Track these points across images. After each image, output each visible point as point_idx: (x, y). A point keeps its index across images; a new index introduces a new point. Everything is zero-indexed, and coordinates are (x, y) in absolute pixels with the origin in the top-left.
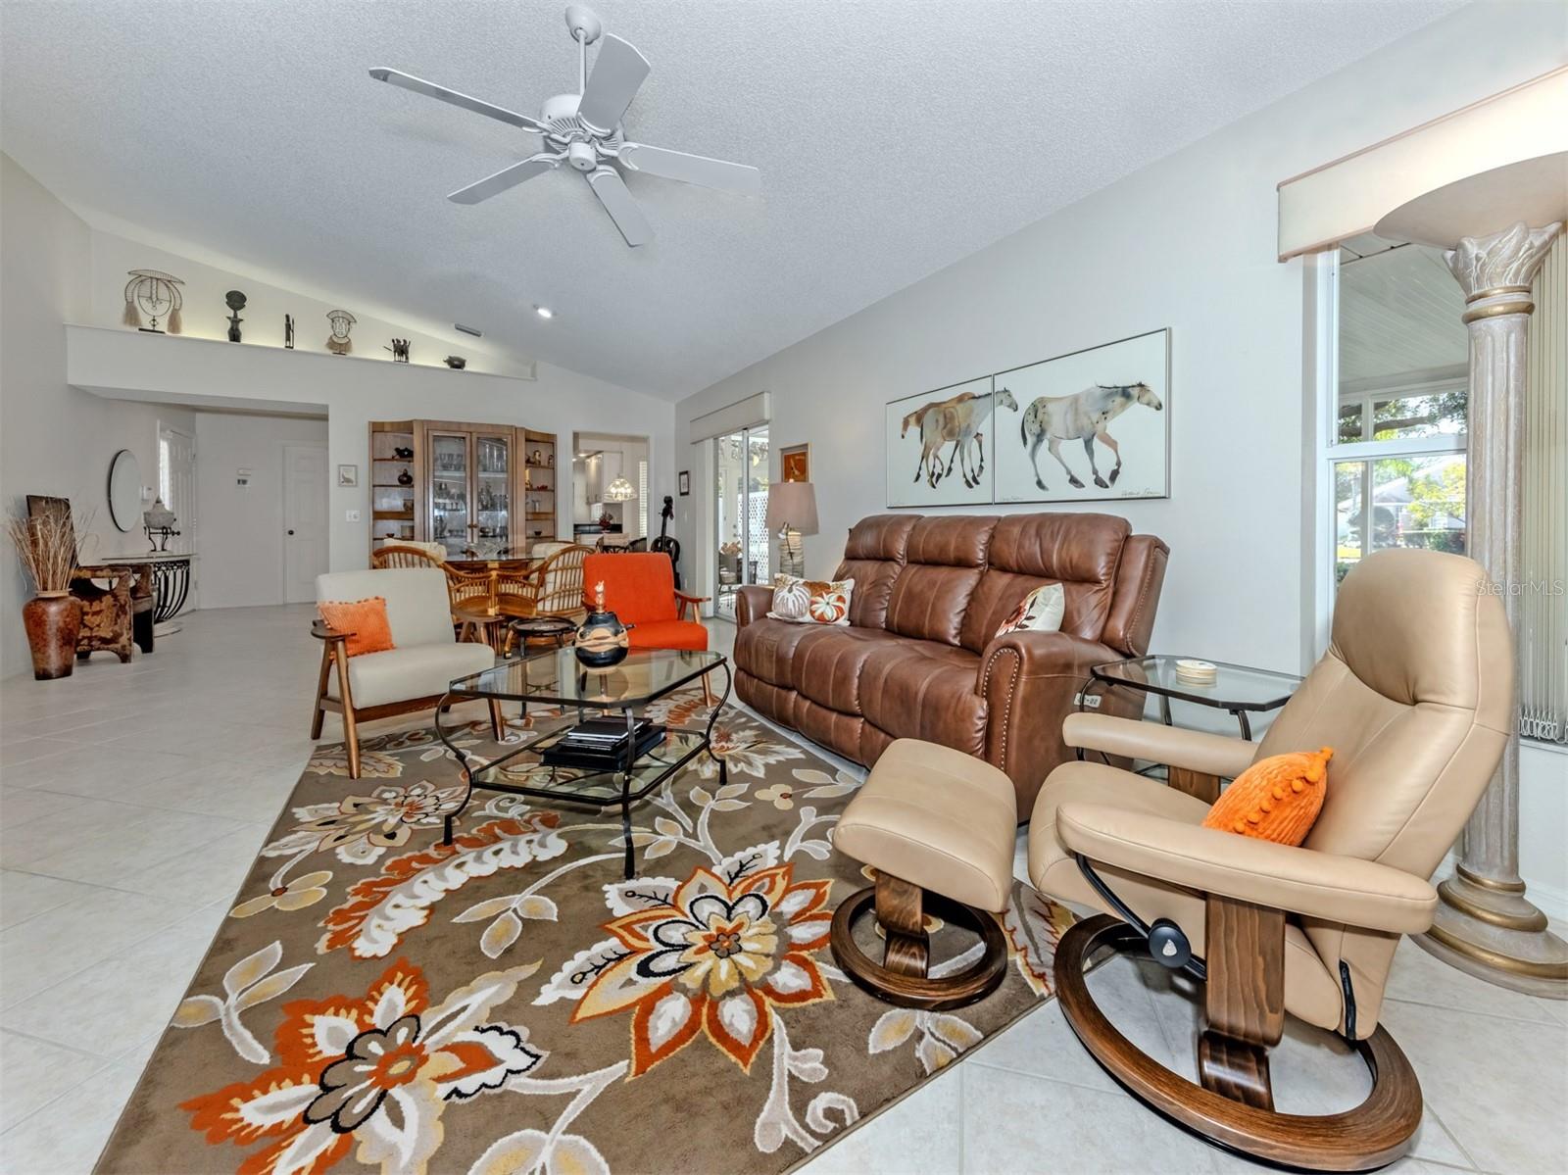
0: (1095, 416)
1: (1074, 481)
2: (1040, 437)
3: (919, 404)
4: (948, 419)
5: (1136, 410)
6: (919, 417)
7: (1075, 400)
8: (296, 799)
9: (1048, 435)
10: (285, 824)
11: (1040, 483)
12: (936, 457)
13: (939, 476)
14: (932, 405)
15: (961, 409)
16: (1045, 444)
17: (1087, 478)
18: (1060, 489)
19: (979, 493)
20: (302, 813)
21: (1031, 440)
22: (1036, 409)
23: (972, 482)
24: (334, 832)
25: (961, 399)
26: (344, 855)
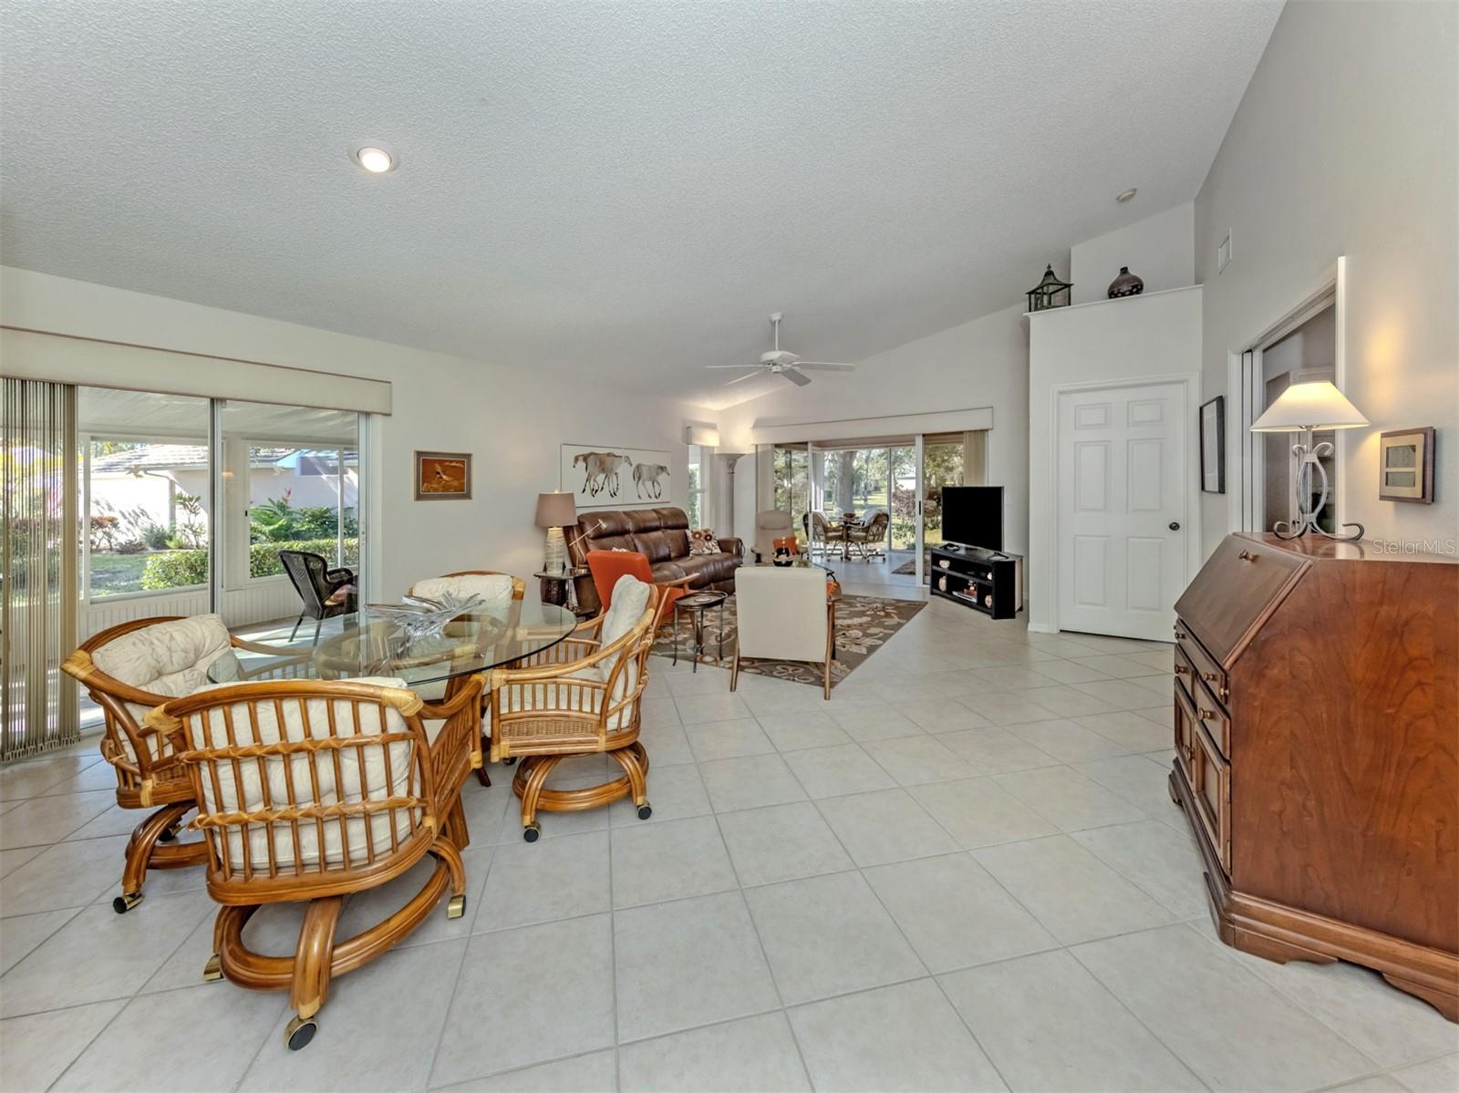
0: (655, 474)
1: (649, 496)
2: (639, 478)
3: (586, 451)
4: (602, 463)
5: (664, 474)
6: (586, 458)
7: (650, 467)
8: (862, 658)
9: (642, 478)
10: (872, 649)
11: (639, 497)
12: (595, 481)
13: (597, 491)
14: (592, 454)
15: (608, 460)
16: (641, 482)
17: (653, 496)
18: (645, 499)
19: (615, 501)
20: (864, 651)
21: (636, 479)
22: (638, 467)
23: (613, 495)
24: (858, 642)
25: (609, 455)
26: (861, 634)
